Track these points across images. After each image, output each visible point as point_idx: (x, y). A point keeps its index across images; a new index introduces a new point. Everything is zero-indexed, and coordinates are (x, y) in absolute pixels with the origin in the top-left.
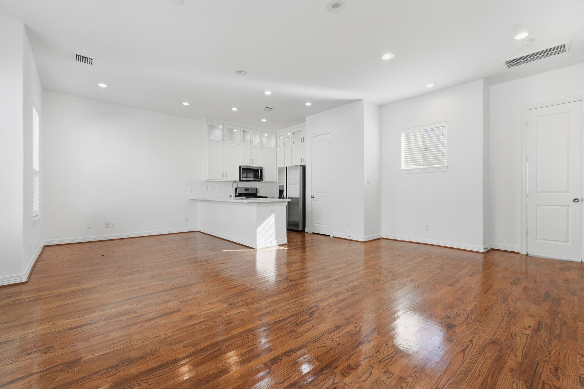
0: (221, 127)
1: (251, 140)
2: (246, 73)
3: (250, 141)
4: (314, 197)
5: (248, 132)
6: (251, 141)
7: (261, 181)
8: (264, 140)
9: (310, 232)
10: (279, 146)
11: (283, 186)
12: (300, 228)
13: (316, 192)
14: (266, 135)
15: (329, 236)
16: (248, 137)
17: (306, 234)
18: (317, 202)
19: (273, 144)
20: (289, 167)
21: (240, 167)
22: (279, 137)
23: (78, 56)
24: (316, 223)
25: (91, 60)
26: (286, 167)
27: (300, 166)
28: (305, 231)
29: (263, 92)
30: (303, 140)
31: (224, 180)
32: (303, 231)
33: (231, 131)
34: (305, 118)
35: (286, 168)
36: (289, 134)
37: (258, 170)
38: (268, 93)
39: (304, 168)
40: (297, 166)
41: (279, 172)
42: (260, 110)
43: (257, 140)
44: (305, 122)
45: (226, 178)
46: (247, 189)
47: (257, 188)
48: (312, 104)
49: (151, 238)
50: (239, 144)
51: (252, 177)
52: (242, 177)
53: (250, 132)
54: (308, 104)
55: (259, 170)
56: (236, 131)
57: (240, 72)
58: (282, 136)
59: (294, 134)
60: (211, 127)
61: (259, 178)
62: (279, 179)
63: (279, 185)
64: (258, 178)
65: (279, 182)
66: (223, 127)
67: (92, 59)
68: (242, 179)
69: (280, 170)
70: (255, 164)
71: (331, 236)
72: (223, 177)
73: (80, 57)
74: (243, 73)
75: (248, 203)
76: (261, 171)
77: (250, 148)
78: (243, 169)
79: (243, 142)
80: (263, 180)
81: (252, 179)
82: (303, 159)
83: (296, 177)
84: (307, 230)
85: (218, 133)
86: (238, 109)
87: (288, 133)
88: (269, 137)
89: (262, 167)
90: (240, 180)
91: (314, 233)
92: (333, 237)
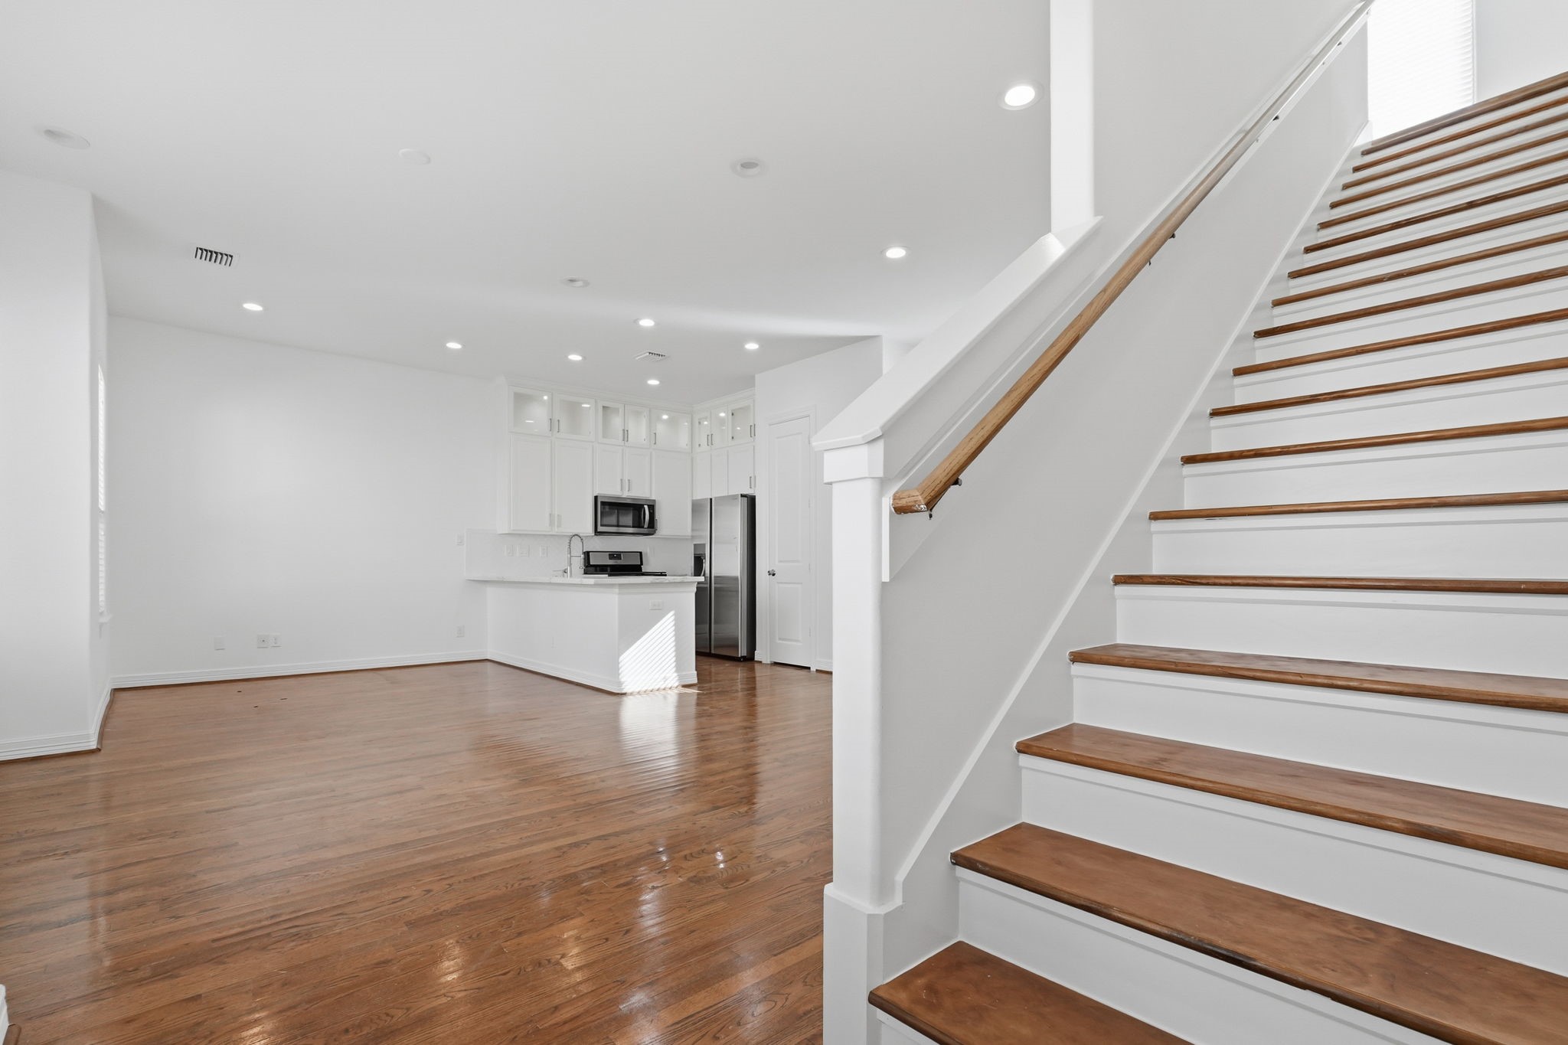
0: (546, 398)
1: (624, 430)
2: (586, 284)
3: (622, 432)
4: (774, 575)
5: (617, 410)
6: (624, 433)
7: (653, 534)
8: (660, 429)
9: (766, 660)
10: (700, 445)
11: (704, 545)
12: (742, 651)
13: (780, 561)
14: (665, 417)
15: (809, 668)
16: (617, 422)
17: (757, 666)
18: (781, 585)
19: (683, 441)
20: (715, 498)
21: (596, 498)
22: (700, 423)
23: (200, 251)
24: (780, 639)
25: (230, 258)
26: (711, 499)
27: (742, 496)
28: (756, 659)
29: (636, 321)
30: (752, 430)
31: (556, 531)
32: (750, 658)
33: (573, 409)
34: (753, 378)
35: (709, 501)
36: (722, 415)
37: (642, 506)
38: (647, 323)
39: (751, 502)
40: (734, 497)
41: (693, 511)
42: (637, 358)
43: (639, 431)
44: (754, 386)
45: (559, 526)
46: (614, 555)
47: (641, 553)
48: (761, 346)
49: (371, 674)
50: (592, 442)
51: (631, 525)
52: (602, 525)
53: (621, 411)
54: (752, 346)
55: (646, 507)
56: (588, 406)
57: (572, 281)
58: (706, 419)
59: (733, 414)
60: (521, 400)
61: (646, 526)
62: (693, 530)
63: (695, 545)
64: (643, 527)
65: (693, 537)
66: (552, 399)
67: (231, 256)
68: (600, 529)
69: (696, 507)
70: (637, 491)
71: (813, 669)
72: (552, 523)
73: (205, 253)
74: (579, 284)
75: (596, 585)
76: (652, 508)
77: (623, 450)
78: (603, 503)
79: (605, 436)
80: (655, 532)
81: (631, 530)
82: (752, 481)
83: (733, 523)
84: (758, 655)
85: (538, 415)
86: (584, 358)
87: (721, 412)
88: (673, 423)
89: (653, 498)
90: (597, 533)
91: (776, 664)
92: (817, 670)
